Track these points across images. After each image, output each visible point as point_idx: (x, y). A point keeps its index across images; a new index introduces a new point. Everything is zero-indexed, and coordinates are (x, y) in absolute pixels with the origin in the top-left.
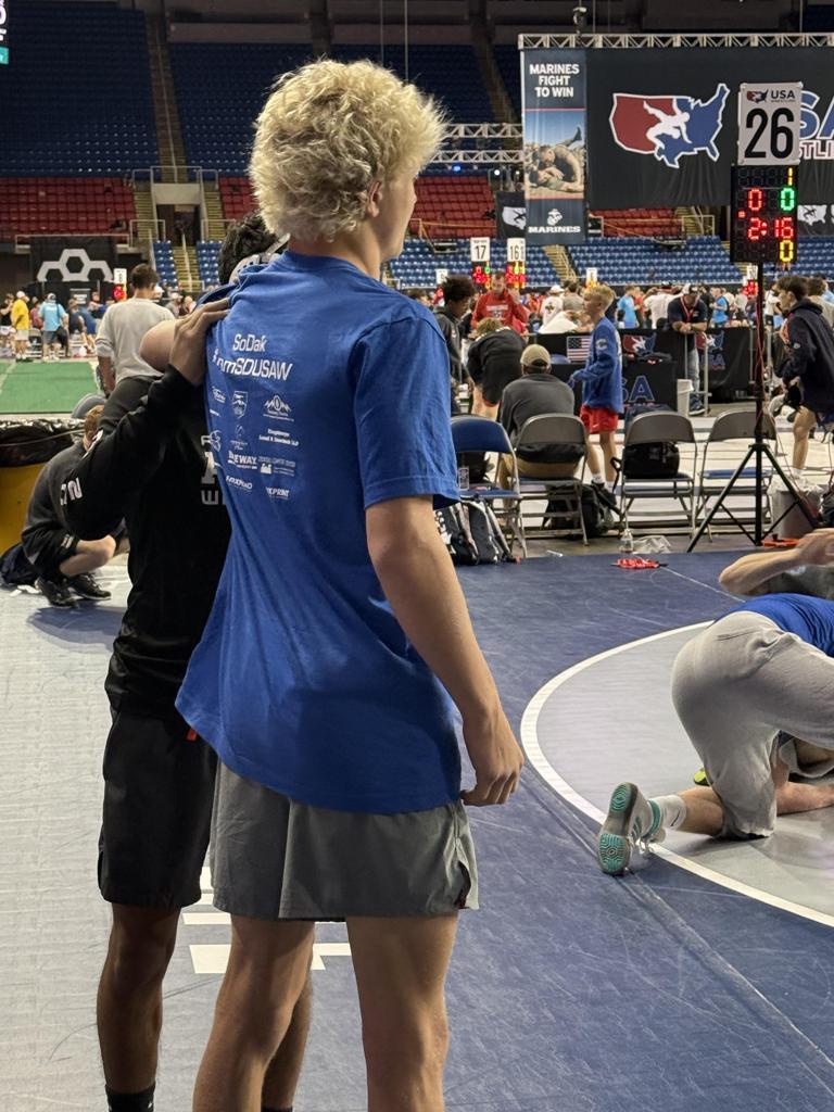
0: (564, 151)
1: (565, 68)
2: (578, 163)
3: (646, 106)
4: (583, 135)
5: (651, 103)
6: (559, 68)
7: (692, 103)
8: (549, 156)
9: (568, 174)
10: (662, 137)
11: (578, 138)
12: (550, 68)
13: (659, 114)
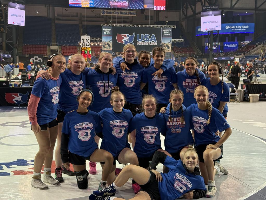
0: (109, 42)
1: (109, 29)
2: (111, 44)
3: (122, 36)
4: (112, 40)
5: (123, 35)
6: (108, 29)
7: (129, 35)
8: (106, 43)
9: (110, 46)
10: (125, 41)
11: (111, 40)
12: (107, 29)
13: (124, 37)
